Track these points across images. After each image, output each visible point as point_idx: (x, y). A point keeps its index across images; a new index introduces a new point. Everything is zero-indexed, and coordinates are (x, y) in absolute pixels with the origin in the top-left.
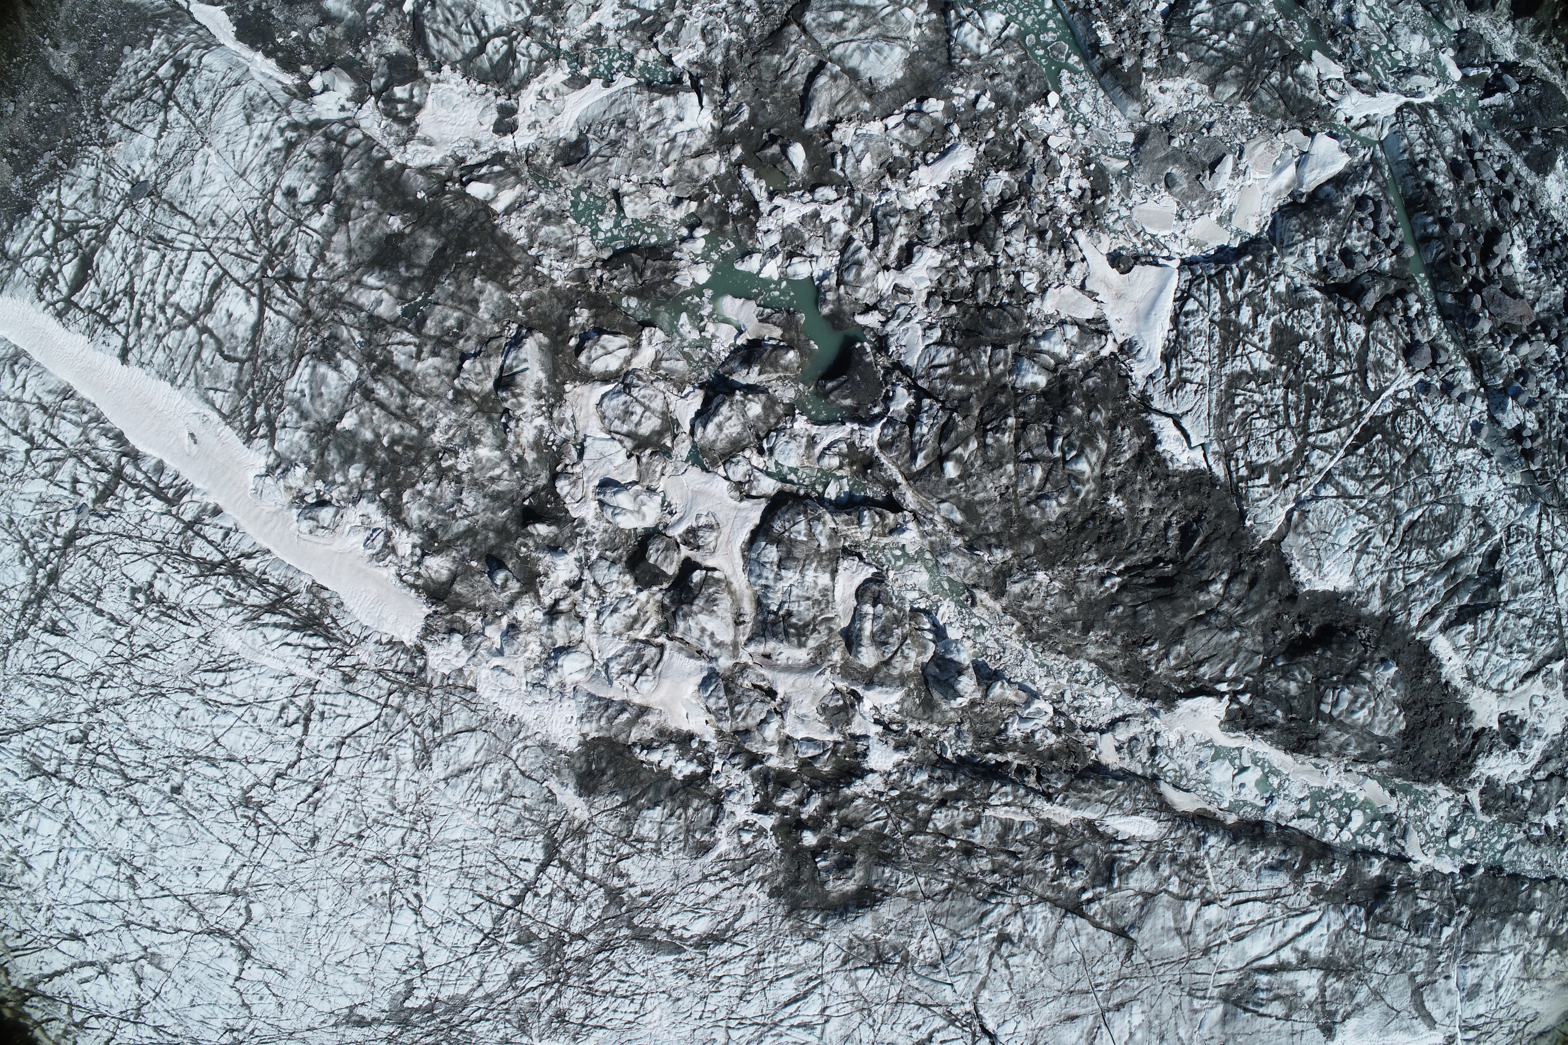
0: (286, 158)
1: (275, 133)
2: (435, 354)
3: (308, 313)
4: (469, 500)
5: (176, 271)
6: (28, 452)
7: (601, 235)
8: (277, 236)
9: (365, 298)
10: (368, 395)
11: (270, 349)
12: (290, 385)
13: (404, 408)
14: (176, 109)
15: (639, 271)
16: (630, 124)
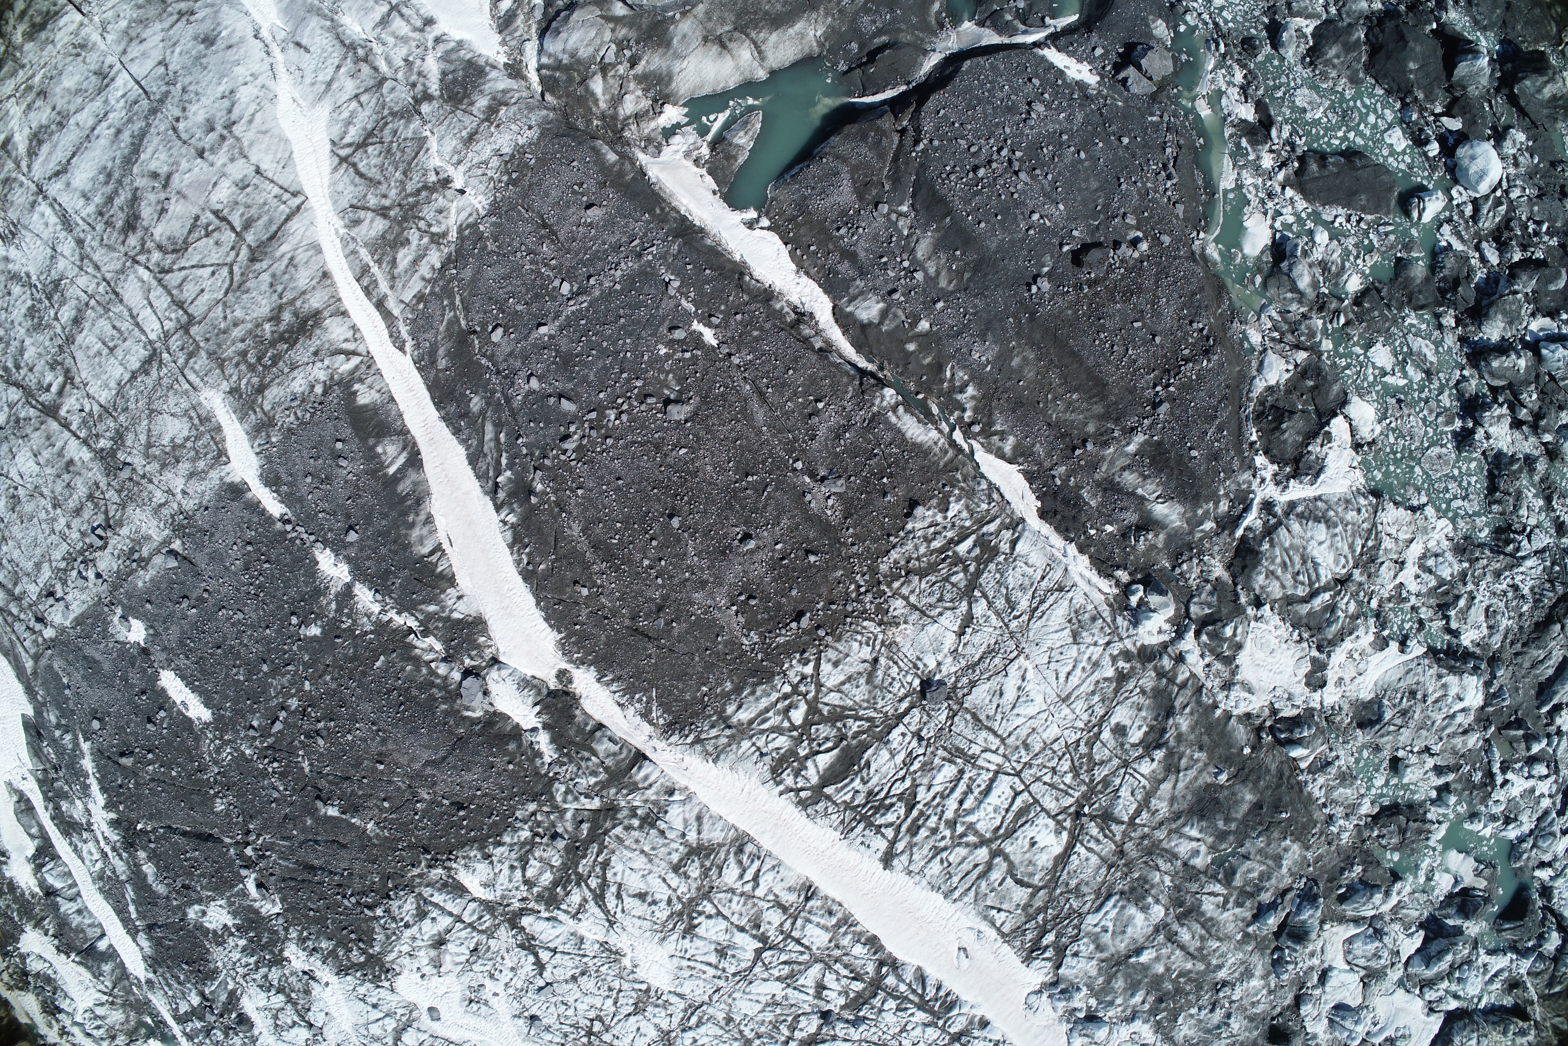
0: (1116, 691)
1: (1107, 661)
2: (1239, 904)
3: (1121, 853)
4: (1236, 1024)
5: (976, 792)
6: (759, 953)
7: (1373, 791)
8: (1100, 773)
9: (1184, 848)
10: (1171, 938)
11: (1073, 883)
12: (1091, 919)
13: (1200, 949)
14: (983, 602)
15: (1402, 831)
16: (1419, 696)
